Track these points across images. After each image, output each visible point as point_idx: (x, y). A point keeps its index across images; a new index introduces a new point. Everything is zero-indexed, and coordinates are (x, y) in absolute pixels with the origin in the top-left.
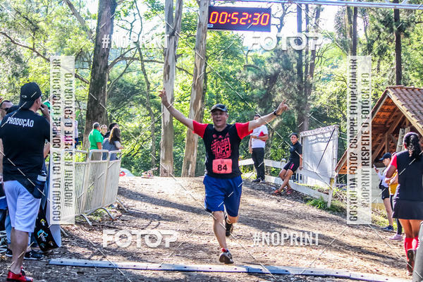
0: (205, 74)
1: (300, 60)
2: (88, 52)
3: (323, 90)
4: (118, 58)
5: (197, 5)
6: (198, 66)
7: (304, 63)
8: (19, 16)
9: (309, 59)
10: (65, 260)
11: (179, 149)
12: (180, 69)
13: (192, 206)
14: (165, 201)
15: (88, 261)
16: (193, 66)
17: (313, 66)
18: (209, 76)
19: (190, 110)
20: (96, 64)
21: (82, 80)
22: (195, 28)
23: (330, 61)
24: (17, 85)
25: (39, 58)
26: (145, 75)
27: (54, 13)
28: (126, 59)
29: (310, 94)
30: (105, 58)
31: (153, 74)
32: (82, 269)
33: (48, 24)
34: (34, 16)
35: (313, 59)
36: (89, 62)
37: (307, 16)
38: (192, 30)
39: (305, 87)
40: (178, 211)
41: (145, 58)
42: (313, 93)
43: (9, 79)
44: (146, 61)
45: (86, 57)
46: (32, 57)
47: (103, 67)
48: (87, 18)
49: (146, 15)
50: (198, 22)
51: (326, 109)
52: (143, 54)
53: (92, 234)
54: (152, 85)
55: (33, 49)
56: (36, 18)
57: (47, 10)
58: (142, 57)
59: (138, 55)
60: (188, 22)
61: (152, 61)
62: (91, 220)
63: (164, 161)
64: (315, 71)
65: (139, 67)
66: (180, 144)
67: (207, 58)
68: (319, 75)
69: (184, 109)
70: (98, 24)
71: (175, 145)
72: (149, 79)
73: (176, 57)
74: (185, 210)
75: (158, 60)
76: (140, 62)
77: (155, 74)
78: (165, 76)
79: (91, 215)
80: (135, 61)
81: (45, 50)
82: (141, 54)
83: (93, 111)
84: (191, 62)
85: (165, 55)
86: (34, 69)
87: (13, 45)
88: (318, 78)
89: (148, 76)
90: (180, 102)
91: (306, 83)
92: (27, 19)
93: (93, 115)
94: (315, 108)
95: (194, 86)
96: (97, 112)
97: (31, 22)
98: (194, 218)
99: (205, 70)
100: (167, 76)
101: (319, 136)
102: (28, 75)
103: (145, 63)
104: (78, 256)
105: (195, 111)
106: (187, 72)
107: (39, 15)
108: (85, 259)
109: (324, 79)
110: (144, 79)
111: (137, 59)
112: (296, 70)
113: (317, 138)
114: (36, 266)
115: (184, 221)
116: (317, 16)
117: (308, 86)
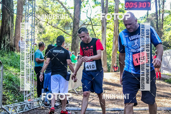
0: (119, 30)
1: (157, 22)
2: (70, 23)
3: (167, 34)
4: (82, 25)
5: (114, 1)
6: (116, 26)
7: (159, 24)
8: (40, 9)
9: (161, 22)
10: (69, 108)
11: (109, 61)
12: (108, 28)
13: (117, 84)
14: (106, 82)
15: (78, 108)
16: (113, 27)
17: (162, 25)
18: (120, 31)
19: (113, 45)
20: (74, 27)
21: (68, 34)
22: (113, 11)
23: (169, 23)
24: (41, 37)
25: (50, 26)
26: (94, 31)
27: (55, 7)
28: (86, 25)
29: (162, 36)
30: (78, 25)
31: (97, 31)
32: (76, 111)
33: (53, 12)
34: (47, 9)
35: (163, 22)
36: (71, 27)
37: (159, 4)
38: (112, 12)
39: (160, 33)
40: (112, 86)
41: (93, 24)
42: (163, 36)
43: (38, 35)
44: (94, 25)
45: (69, 25)
46: (47, 25)
47: (77, 28)
48: (69, 9)
49: (93, 7)
50: (115, 8)
51: (168, 42)
52: (92, 23)
53: (78, 97)
54: (97, 35)
55: (47, 22)
56: (48, 10)
57: (52, 6)
58: (92, 24)
59: (90, 23)
60: (110, 9)
61: (96, 25)
62: (77, 91)
63: (103, 66)
64: (163, 27)
65: (91, 28)
66: (109, 59)
67: (119, 23)
68: (165, 28)
69: (110, 45)
70: (74, 11)
71: (107, 59)
72: (95, 33)
73: (106, 23)
74: (114, 86)
75: (99, 25)
76: (91, 26)
77: (98, 30)
78: (102, 31)
79: (76, 89)
80: (89, 26)
81: (52, 22)
82: (91, 22)
83: (74, 47)
84: (112, 25)
85: (102, 23)
86: (48, 31)
87: (38, 21)
88: (165, 30)
89: (95, 32)
90: (108, 41)
91: (160, 32)
92: (44, 10)
93: (74, 48)
94: (164, 42)
95: (114, 35)
96: (75, 47)
97: (46, 11)
98: (119, 89)
99: (118, 28)
100: (103, 31)
101: (167, 53)
102: (45, 33)
103: (94, 26)
104: (74, 106)
105: (115, 45)
106: (111, 29)
107: (49, 8)
108: (77, 107)
109: (167, 30)
110: (93, 33)
111: (90, 25)
112: (155, 26)
113: (166, 54)
114: (57, 111)
115: (115, 90)
116: (163, 4)
117: (161, 33)
